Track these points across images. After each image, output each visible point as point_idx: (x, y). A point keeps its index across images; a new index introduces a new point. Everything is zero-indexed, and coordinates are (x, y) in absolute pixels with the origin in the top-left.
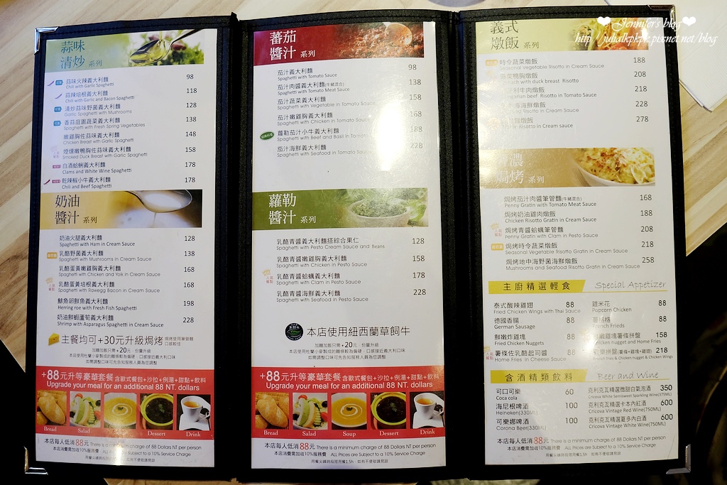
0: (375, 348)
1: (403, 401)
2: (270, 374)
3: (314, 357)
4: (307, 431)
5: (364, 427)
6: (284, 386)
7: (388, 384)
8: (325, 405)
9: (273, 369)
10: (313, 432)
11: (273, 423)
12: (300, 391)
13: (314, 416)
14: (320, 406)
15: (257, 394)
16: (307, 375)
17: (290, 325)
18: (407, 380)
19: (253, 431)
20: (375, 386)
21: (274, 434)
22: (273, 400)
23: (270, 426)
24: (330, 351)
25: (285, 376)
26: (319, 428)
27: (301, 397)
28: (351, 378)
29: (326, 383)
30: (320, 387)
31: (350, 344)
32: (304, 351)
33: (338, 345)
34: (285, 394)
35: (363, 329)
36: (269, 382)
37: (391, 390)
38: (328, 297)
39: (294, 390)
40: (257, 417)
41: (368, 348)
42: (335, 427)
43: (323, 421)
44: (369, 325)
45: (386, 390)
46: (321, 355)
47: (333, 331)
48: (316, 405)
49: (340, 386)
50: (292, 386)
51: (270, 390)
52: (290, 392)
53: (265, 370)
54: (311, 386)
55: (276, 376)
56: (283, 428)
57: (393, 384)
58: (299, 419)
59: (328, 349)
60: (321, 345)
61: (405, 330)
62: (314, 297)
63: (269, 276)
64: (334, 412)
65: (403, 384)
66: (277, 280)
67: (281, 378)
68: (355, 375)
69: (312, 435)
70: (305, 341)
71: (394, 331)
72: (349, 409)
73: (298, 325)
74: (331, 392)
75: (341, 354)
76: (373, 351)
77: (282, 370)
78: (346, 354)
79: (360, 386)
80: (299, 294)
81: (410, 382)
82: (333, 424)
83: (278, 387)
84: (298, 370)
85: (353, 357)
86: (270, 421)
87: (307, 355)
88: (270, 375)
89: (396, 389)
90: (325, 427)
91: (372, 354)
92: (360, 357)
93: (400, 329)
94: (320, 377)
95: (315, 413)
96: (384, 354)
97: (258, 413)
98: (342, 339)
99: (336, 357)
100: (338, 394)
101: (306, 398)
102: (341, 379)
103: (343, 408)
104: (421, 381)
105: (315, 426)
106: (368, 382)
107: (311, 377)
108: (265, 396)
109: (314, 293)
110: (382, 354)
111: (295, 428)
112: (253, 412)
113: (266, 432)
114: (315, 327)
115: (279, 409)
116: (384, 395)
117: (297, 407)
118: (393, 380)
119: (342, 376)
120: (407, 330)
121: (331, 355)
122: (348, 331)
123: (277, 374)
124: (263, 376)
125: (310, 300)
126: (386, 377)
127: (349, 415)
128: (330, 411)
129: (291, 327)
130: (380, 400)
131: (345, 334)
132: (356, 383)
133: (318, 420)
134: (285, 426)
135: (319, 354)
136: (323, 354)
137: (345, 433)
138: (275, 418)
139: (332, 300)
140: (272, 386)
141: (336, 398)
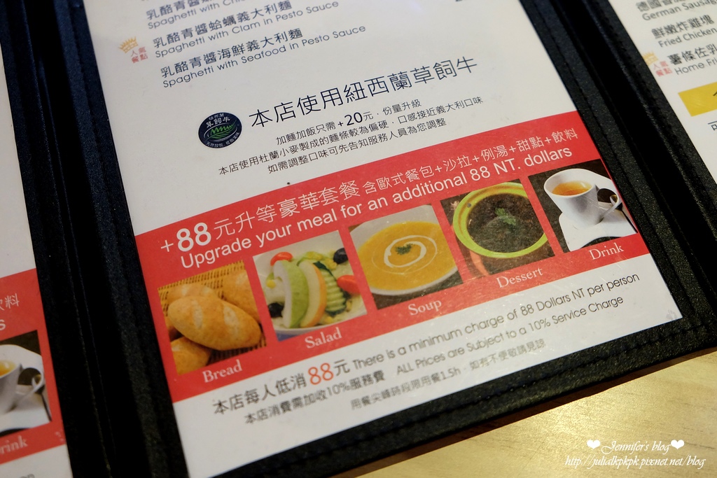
0: (416, 110)
1: (520, 198)
2: (183, 235)
3: (283, 165)
4: (316, 335)
5: (456, 279)
6: (228, 250)
7: (473, 173)
8: (340, 258)
9: (189, 223)
10: (330, 331)
11: (221, 345)
12: (269, 246)
13: (322, 290)
14: (330, 263)
15: (162, 291)
16: (277, 208)
17: (207, 120)
18: (511, 155)
19: (173, 383)
20: (444, 184)
21: (231, 371)
22: (208, 291)
23: (216, 356)
24: (315, 143)
25: (223, 226)
26: (345, 317)
27: (276, 259)
28: (383, 183)
29: (328, 209)
30: (316, 222)
31: (355, 117)
32: (254, 160)
33: (330, 125)
34: (233, 265)
35: (375, 82)
36: (186, 255)
37: (483, 183)
38: (278, 45)
39: (256, 249)
40: (177, 347)
41: (399, 114)
42: (382, 302)
43: (347, 296)
44: (385, 72)
45: (473, 185)
46: (296, 155)
47: (308, 104)
48: (320, 266)
49: (364, 208)
50: (246, 243)
51: (194, 271)
52: (246, 258)
53: (169, 232)
54: (294, 228)
55: (199, 234)
56: (251, 349)
57: (484, 170)
58: (287, 312)
59: (309, 139)
60: (291, 137)
61: (467, 64)
62: (247, 53)
63: (136, 49)
64: (369, 270)
65: (507, 165)
66: (156, 49)
67: (214, 233)
68: (390, 174)
69: (331, 338)
70: (250, 141)
71: (442, 70)
72: (403, 250)
73: (226, 115)
74: (346, 227)
75: (341, 142)
76: (412, 117)
77: (210, 218)
78: (355, 139)
79: (409, 194)
80: (211, 58)
81: (519, 157)
82: (373, 294)
83: (212, 257)
84: (250, 205)
85: (373, 140)
86: (212, 344)
87: (263, 166)
88: (187, 238)
89: (495, 179)
90: (358, 308)
91: (414, 124)
92: (389, 135)
93: (455, 64)
94: (309, 201)
95: (323, 286)
96: (439, 116)
97: (176, 335)
98: (336, 113)
99: (333, 150)
100: (367, 225)
101: (289, 258)
102: (361, 191)
103: (388, 252)
104: (542, 149)
105: (333, 314)
106: (426, 181)
107: (288, 208)
108: (184, 288)
109: (245, 47)
110: (434, 118)
111: (284, 337)
112: (162, 336)
113: (209, 375)
114: (267, 106)
115: (227, 307)
116: (475, 197)
117: (272, 287)
118: (481, 162)
119: (360, 184)
120: (469, 63)
121: (321, 148)
122: (343, 95)
123: (202, 229)
124: (167, 246)
125: (240, 61)
126: (462, 160)
127: (410, 262)
128: (358, 268)
129: (209, 124)
130: (467, 210)
131: (337, 102)
132: (400, 189)
133: (336, 297)
134: (255, 341)
135: (290, 156)
136: (300, 153)
137: (411, 307)
138: (222, 332)
139: (288, 48)
140: (196, 261)
141: (363, 236)
